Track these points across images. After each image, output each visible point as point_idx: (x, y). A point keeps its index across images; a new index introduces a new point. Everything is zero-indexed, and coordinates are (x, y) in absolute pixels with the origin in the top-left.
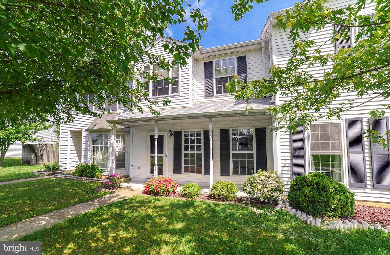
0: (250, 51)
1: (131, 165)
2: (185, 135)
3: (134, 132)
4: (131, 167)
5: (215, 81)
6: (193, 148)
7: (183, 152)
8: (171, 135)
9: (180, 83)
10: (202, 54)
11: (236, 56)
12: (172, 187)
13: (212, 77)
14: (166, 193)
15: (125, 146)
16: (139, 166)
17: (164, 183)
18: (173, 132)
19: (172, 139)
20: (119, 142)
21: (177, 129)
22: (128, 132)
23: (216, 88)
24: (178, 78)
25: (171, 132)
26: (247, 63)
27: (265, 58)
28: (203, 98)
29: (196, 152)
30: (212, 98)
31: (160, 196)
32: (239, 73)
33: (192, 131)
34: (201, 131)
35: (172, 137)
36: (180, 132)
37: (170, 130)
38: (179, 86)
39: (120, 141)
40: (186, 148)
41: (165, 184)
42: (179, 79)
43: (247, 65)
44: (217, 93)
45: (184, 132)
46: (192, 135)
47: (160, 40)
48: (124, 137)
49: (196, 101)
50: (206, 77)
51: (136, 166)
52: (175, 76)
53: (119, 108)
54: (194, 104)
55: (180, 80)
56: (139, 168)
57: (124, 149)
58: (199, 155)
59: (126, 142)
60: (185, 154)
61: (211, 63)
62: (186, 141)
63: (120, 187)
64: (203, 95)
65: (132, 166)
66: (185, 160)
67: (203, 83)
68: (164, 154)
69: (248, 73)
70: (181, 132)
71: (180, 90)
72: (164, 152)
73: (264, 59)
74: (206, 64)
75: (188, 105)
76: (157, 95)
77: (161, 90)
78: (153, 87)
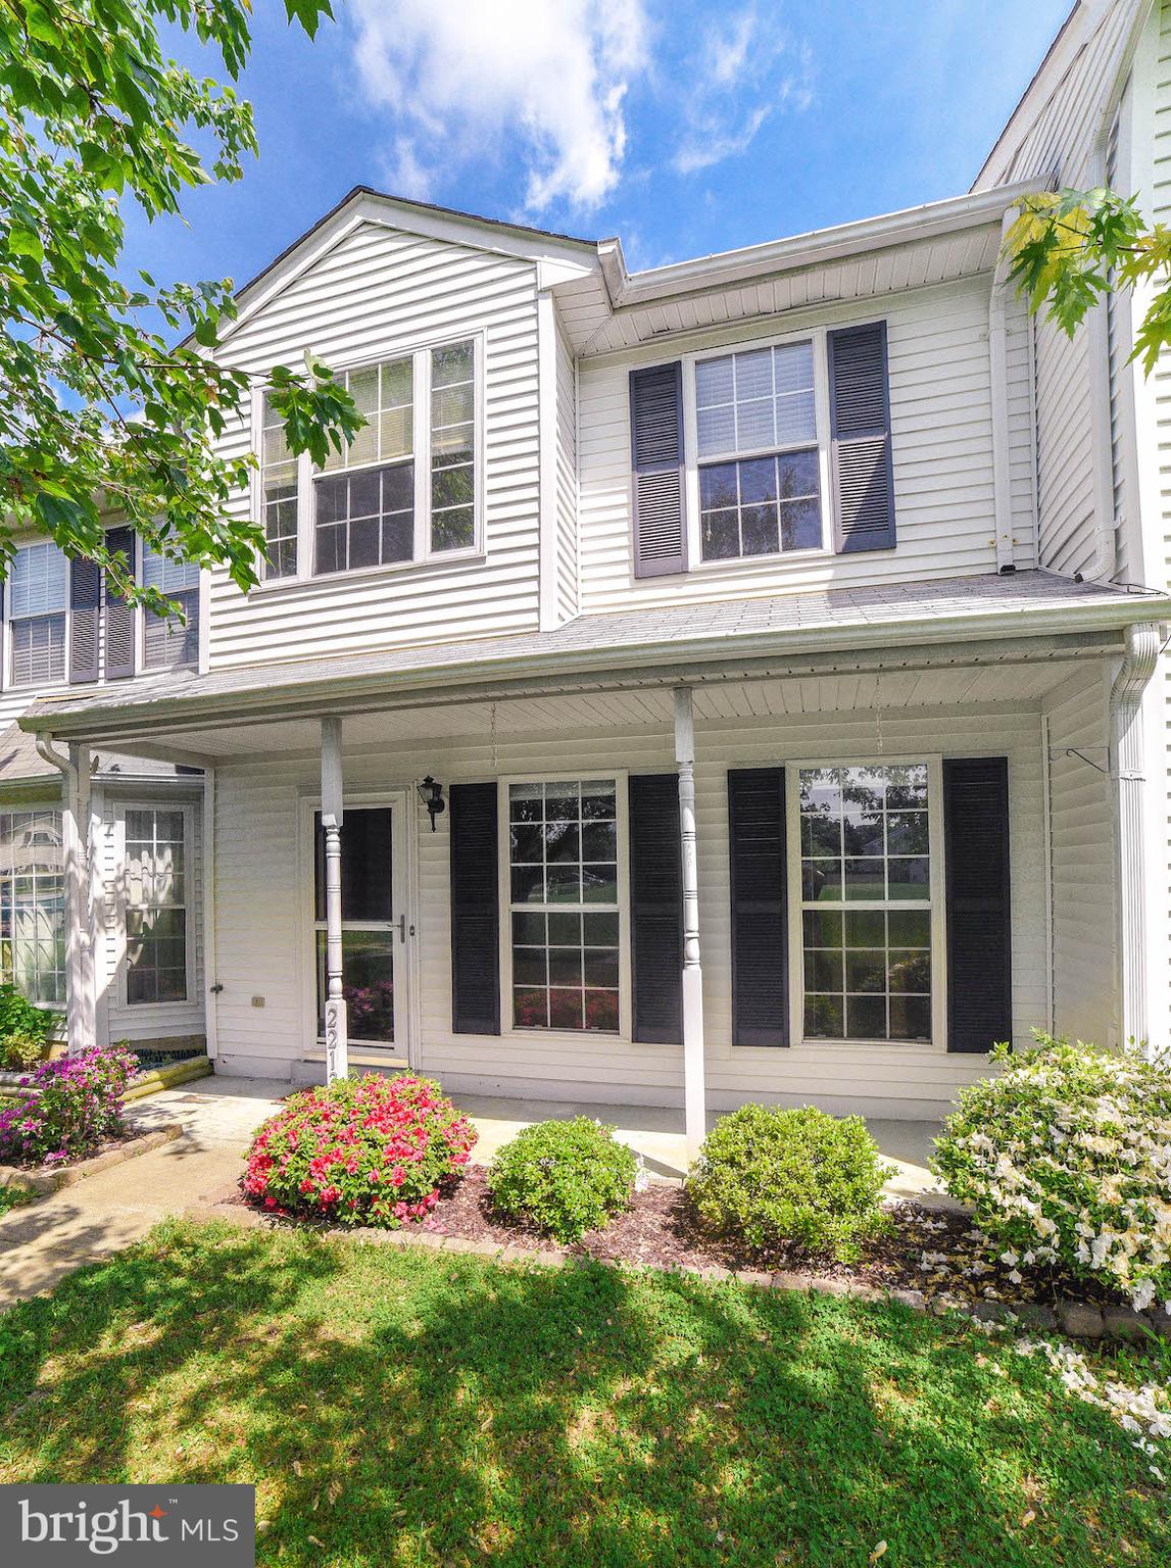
0: (908, 293)
1: (209, 985)
2: (516, 809)
3: (223, 796)
4: (210, 997)
5: (692, 480)
6: (564, 884)
7: (506, 908)
8: (435, 807)
9: (483, 484)
10: (614, 310)
11: (825, 330)
12: (430, 1153)
13: (676, 456)
14: (392, 1204)
15: (181, 878)
16: (260, 993)
17: (374, 1132)
18: (446, 789)
19: (444, 834)
20: (145, 854)
21: (469, 769)
22: (195, 796)
23: (704, 529)
24: (468, 455)
25: (437, 788)
26: (893, 366)
27: (1008, 333)
28: (626, 583)
29: (581, 907)
30: (678, 586)
31: (347, 1227)
32: (839, 430)
33: (561, 785)
34: (612, 783)
35: (444, 818)
36: (486, 793)
37: (428, 780)
38: (477, 503)
39: (149, 848)
40: (524, 885)
41: (382, 1137)
42: (477, 463)
43: (893, 381)
44: (707, 555)
45: (513, 788)
46: (555, 809)
47: (358, 219)
48: (174, 827)
49: (583, 602)
50: (639, 461)
51: (239, 992)
52: (455, 444)
53: (147, 663)
54: (569, 618)
55: (482, 468)
56: (258, 1002)
57: (178, 893)
58: (604, 926)
59: (190, 854)
60: (518, 918)
61: (670, 374)
62: (526, 842)
63: (118, 1132)
64: (626, 569)
65: (218, 989)
66: (519, 956)
67: (624, 499)
68: (396, 921)
69: (895, 427)
70: (490, 789)
71: (481, 528)
72: (397, 909)
73: (998, 338)
74: (638, 380)
75: (532, 618)
76: (342, 567)
77: (365, 532)
78: (322, 516)
